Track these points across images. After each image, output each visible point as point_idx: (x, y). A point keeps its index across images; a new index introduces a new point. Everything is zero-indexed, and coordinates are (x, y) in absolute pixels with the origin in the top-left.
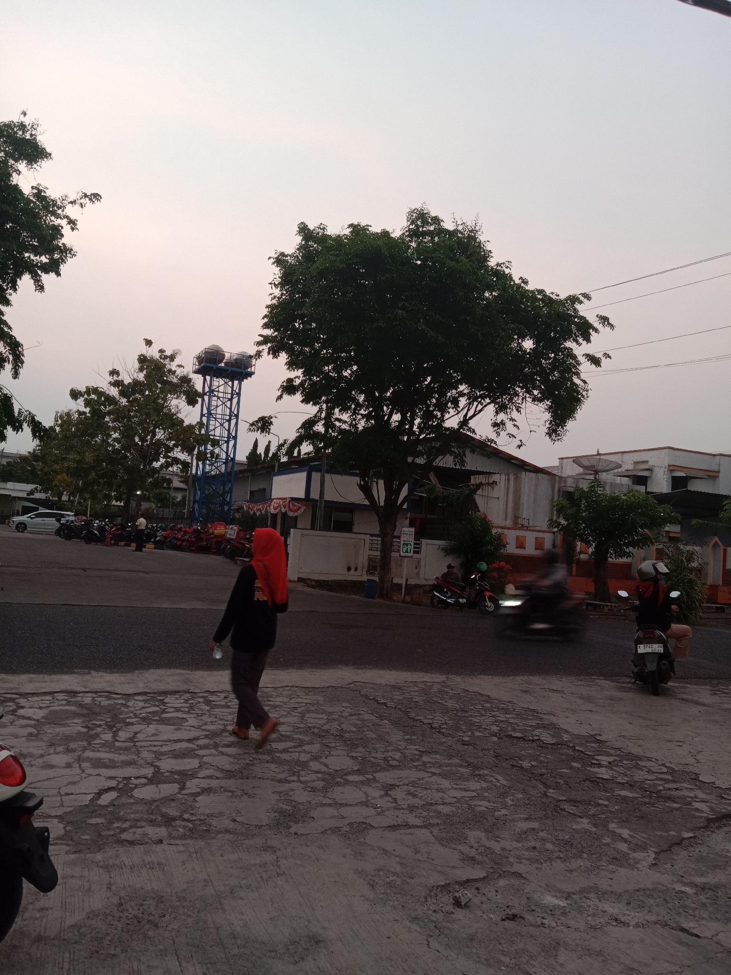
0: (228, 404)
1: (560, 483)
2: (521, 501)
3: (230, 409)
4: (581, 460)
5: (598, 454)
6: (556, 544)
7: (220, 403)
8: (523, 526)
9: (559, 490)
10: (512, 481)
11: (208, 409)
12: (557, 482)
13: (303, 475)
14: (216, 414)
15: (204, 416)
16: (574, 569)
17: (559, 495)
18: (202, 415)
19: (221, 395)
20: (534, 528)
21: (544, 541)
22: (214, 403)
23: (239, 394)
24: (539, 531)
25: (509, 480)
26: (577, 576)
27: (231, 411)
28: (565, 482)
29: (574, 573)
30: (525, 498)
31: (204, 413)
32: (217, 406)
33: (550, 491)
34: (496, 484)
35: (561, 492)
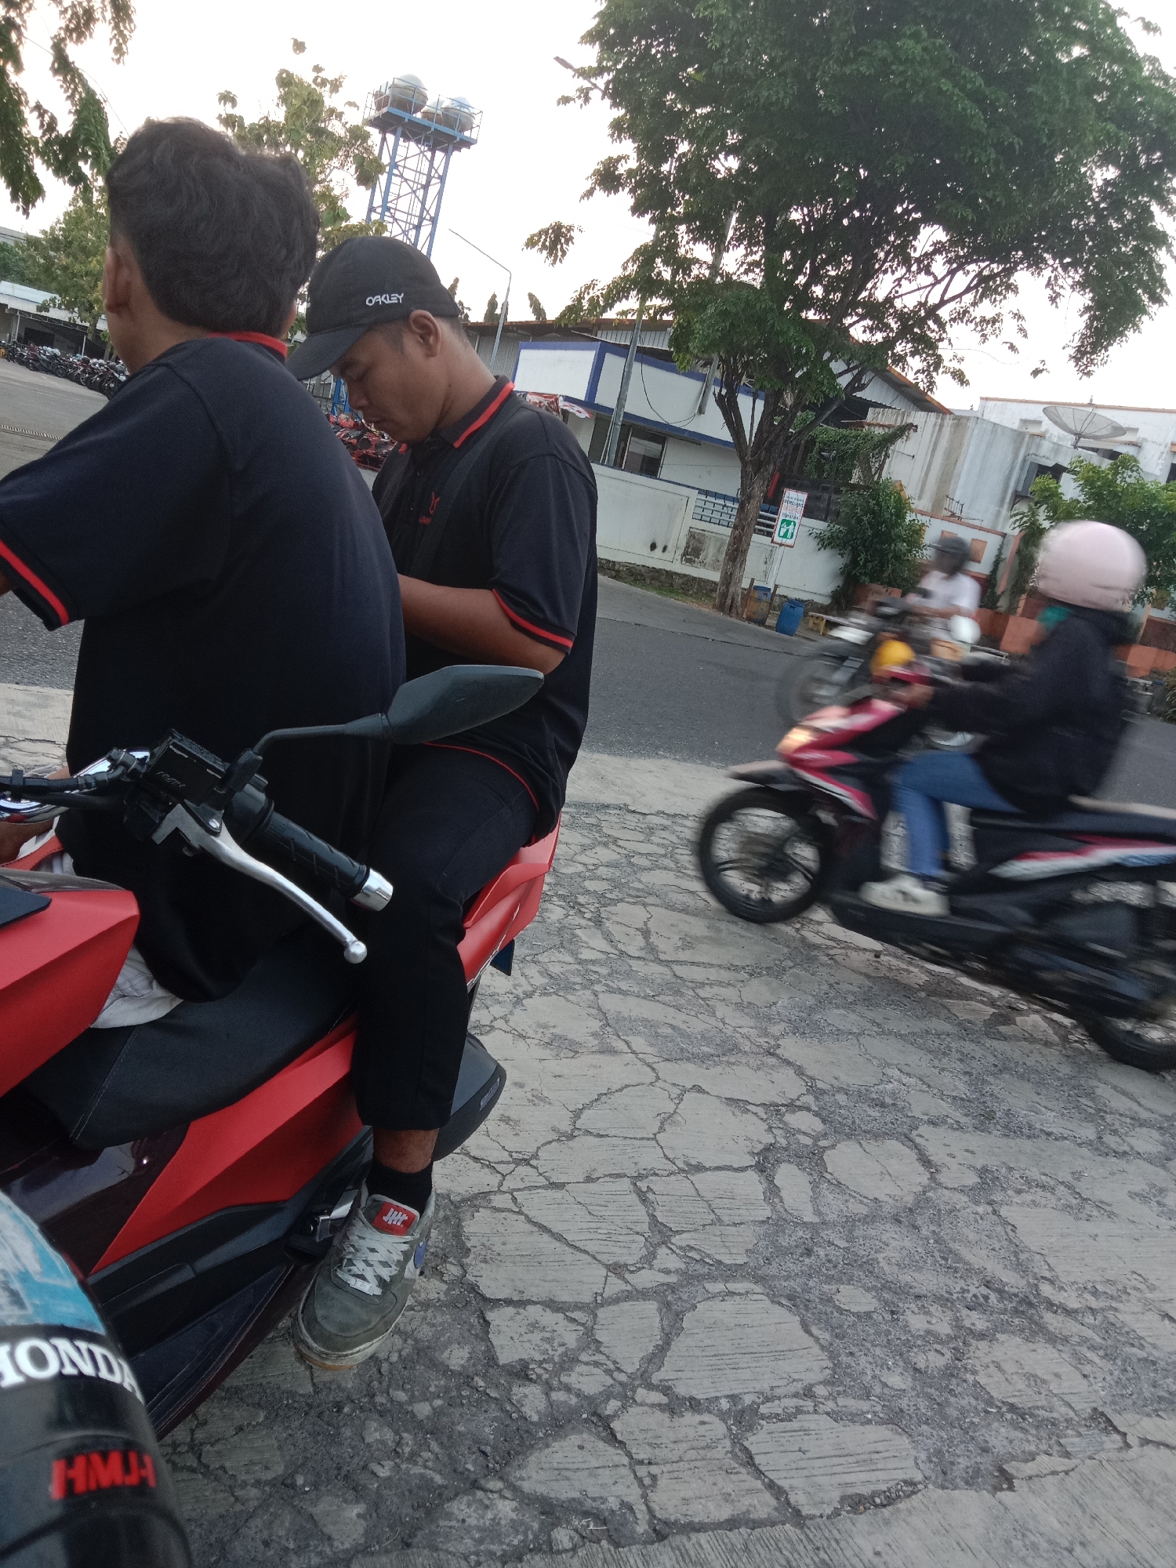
0: (420, 193)
1: (1028, 448)
2: (956, 471)
3: (423, 203)
4: (1061, 410)
5: (1090, 404)
6: (1003, 556)
7: (405, 189)
8: (953, 515)
9: (1024, 461)
10: (949, 429)
11: (385, 200)
12: (1025, 445)
13: (588, 357)
14: (396, 209)
15: (375, 211)
16: (1022, 603)
17: (1022, 469)
18: (371, 209)
19: (408, 174)
20: (971, 522)
21: (984, 548)
22: (394, 189)
23: (442, 179)
24: (981, 529)
25: (941, 426)
26: (1022, 615)
27: (423, 208)
28: (1039, 446)
29: (1020, 610)
30: (966, 466)
31: (375, 205)
32: (399, 197)
33: (1009, 459)
34: (916, 431)
35: (1028, 464)
